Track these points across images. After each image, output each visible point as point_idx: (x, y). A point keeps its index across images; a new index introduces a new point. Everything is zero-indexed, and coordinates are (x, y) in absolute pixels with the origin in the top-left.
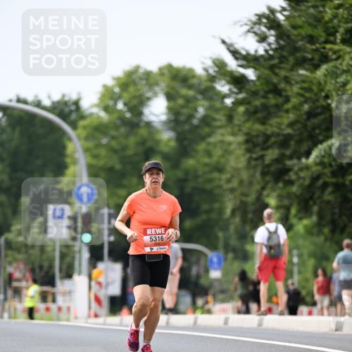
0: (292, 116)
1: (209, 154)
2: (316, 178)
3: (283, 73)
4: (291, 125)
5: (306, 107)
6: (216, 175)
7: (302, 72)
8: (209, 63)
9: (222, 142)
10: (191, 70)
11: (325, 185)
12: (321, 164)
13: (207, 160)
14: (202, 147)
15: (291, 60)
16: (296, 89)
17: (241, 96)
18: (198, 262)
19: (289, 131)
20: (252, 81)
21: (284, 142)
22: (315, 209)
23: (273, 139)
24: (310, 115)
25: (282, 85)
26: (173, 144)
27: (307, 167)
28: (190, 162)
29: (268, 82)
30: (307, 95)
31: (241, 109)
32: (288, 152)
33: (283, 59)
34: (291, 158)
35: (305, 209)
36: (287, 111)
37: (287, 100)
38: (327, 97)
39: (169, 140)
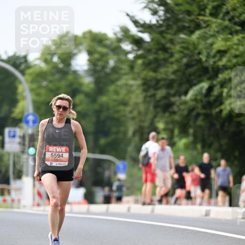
0: (175, 67)
1: (117, 93)
2: (191, 110)
3: (169, 36)
4: (174, 73)
5: (185, 60)
6: (121, 108)
7: (182, 36)
8: (118, 29)
9: (126, 85)
10: (105, 35)
11: (198, 115)
12: (195, 100)
13: (115, 97)
14: (112, 88)
15: (175, 27)
16: (178, 48)
17: (140, 52)
18: (109, 168)
19: (173, 77)
20: (147, 42)
21: (170, 85)
22: (191, 131)
23: (162, 83)
24: (188, 66)
25: (168, 45)
26: (92, 86)
27: (185, 103)
28: (104, 99)
29: (158, 43)
30: (186, 52)
31: (140, 62)
32: (172, 92)
33: (169, 27)
34: (174, 95)
35: (184, 132)
36: (172, 63)
37: (172, 55)
38: (199, 53)
39: (90, 84)
